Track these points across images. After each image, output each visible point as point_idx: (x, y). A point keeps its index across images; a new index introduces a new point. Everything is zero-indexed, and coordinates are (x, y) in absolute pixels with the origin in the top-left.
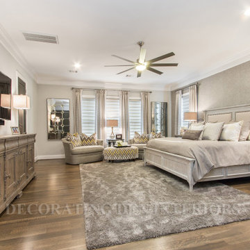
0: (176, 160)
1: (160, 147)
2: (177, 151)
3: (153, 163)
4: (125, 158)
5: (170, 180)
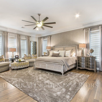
0: (55, 65)
4: (24, 67)
5: (52, 73)
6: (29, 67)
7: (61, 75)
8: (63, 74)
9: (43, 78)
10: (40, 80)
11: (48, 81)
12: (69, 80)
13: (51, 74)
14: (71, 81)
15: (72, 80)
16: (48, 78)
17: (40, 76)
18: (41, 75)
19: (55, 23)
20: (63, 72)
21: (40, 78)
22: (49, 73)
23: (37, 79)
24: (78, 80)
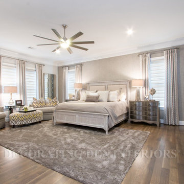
1: (74, 109)
2: (94, 110)
3: (65, 121)
4: (33, 121)
5: (87, 131)
6: (42, 121)
7: (104, 134)
8: (107, 132)
9: (72, 139)
10: (69, 144)
11: (83, 145)
12: (119, 141)
13: (86, 133)
14: (123, 143)
15: (124, 141)
16: (81, 139)
17: (66, 137)
18: (68, 135)
19: (93, 42)
20: (106, 129)
21: (69, 140)
22: (82, 131)
23: (63, 142)
24: (133, 141)
